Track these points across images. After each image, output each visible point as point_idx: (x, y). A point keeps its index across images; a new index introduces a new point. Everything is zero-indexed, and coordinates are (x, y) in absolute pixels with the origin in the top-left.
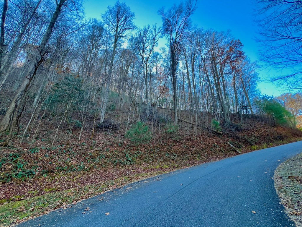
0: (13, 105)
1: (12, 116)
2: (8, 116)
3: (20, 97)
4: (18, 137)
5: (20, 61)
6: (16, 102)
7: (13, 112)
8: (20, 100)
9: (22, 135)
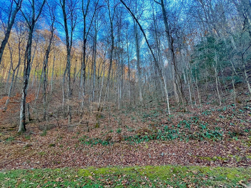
0: (175, 85)
1: (178, 92)
2: (176, 93)
3: (175, 78)
4: (189, 105)
5: (166, 62)
6: (175, 82)
7: (177, 89)
8: (176, 80)
9: (190, 103)
